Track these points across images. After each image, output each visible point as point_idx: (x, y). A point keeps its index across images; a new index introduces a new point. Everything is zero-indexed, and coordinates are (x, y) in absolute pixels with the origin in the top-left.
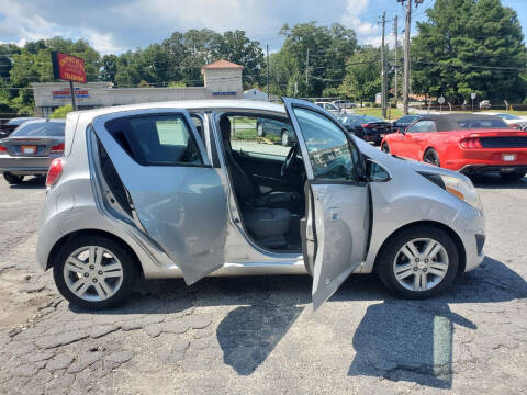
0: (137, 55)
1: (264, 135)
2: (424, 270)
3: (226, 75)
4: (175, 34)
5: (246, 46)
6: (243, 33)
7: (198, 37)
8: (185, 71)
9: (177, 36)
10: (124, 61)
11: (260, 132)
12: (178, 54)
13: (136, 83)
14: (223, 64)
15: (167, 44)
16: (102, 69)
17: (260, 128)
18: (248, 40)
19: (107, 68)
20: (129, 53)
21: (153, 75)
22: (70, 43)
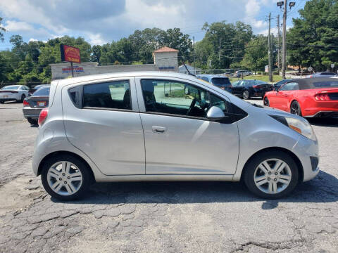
0: (113, 45)
1: (189, 94)
2: (275, 180)
3: (168, 56)
4: (136, 32)
5: (180, 38)
6: (179, 30)
7: (150, 33)
8: (142, 54)
9: (137, 33)
10: (105, 49)
11: (187, 92)
12: (138, 44)
13: (112, 62)
14: (166, 49)
15: (131, 38)
16: (92, 54)
17: (187, 90)
18: (181, 34)
19: (95, 53)
20: (108, 45)
21: (122, 57)
22: (73, 39)
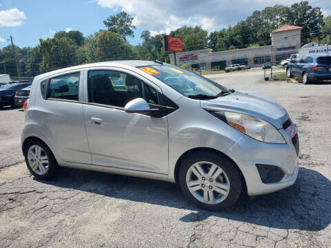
0: (229, 30)
2: (210, 187)
3: (292, 33)
4: (254, 13)
5: (308, 12)
6: (307, 3)
7: (270, 12)
8: (261, 36)
9: (257, 13)
10: (222, 35)
11: (289, 75)
12: (256, 26)
13: (227, 47)
14: (288, 27)
15: (249, 20)
16: (209, 41)
17: (289, 72)
18: (310, 7)
19: (212, 40)
20: (224, 30)
21: (238, 41)
